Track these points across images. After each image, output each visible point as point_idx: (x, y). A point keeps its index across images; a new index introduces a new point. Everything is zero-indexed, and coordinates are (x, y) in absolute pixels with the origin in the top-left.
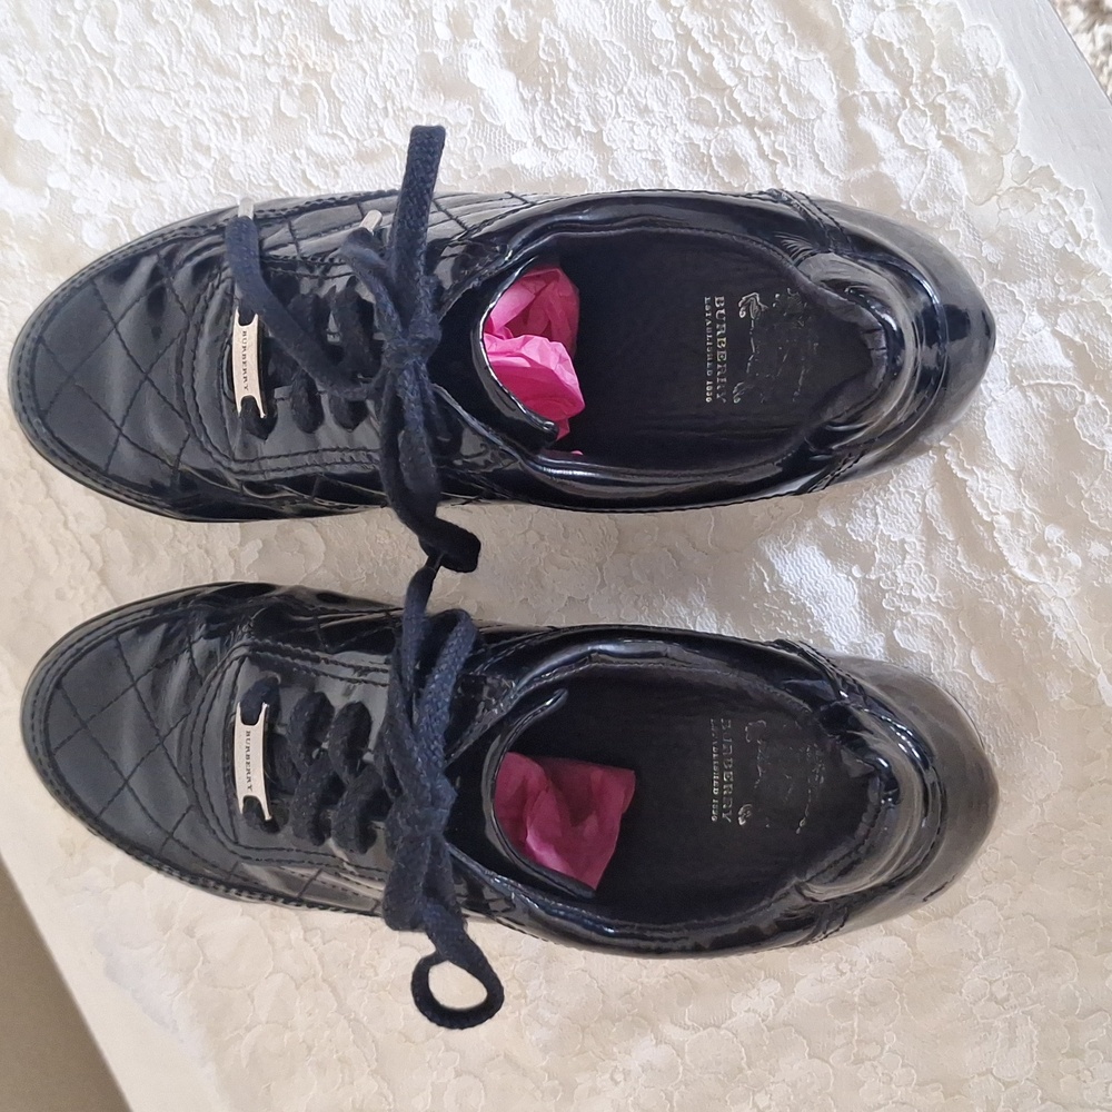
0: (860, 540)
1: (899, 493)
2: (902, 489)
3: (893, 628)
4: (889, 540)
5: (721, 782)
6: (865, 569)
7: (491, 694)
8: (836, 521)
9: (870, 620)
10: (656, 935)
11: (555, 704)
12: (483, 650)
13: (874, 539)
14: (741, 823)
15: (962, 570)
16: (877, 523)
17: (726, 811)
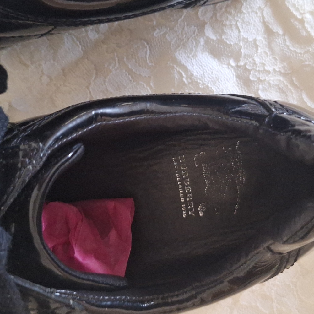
0: (232, 43)
1: (248, 13)
2: (250, 10)
3: (258, 90)
4: (248, 41)
5: (185, 194)
6: (237, 60)
7: (24, 156)
8: (216, 36)
9: (244, 88)
10: (175, 299)
11: (76, 156)
12: (17, 131)
13: (240, 41)
14: (201, 215)
15: (290, 50)
16: (239, 32)
17: (191, 210)
